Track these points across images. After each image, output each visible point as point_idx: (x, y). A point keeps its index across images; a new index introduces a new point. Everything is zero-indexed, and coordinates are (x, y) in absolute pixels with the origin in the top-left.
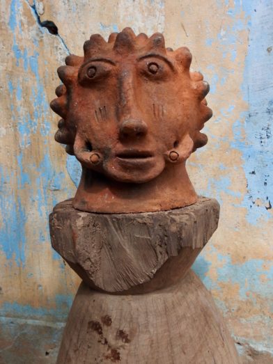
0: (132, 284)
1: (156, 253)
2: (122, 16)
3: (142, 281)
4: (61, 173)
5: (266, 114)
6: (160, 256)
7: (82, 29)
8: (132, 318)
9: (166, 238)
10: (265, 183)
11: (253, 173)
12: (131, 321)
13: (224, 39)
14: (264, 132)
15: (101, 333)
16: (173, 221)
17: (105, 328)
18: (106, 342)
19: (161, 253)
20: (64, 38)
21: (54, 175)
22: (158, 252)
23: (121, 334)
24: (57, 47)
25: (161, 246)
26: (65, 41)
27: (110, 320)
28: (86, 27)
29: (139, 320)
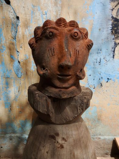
0: (68, 121)
1: (77, 109)
2: (42, 3)
3: (71, 119)
4: (10, 70)
5: (97, 54)
6: (79, 110)
7: (23, 5)
8: (67, 133)
9: (82, 104)
10: (94, 79)
11: (90, 75)
12: (67, 134)
13: (84, 22)
14: (95, 61)
15: (55, 139)
16: (85, 98)
17: (57, 137)
18: (58, 142)
19: (79, 109)
20: (14, 7)
21: (7, 71)
22: (78, 109)
23: (63, 139)
24: (10, 11)
25: (80, 107)
26: (14, 9)
27: (59, 134)
28: (25, 4)
29: (70, 133)
